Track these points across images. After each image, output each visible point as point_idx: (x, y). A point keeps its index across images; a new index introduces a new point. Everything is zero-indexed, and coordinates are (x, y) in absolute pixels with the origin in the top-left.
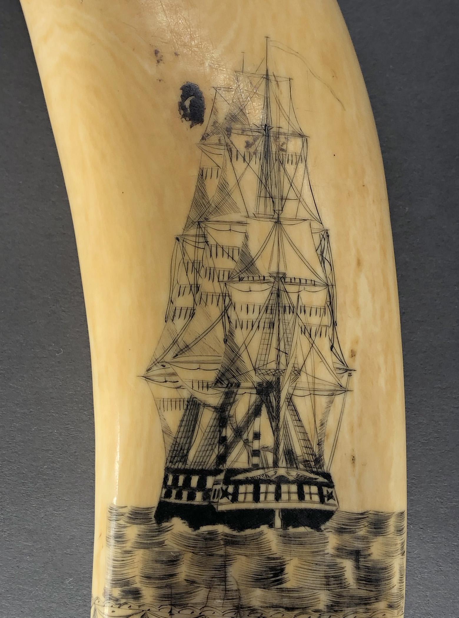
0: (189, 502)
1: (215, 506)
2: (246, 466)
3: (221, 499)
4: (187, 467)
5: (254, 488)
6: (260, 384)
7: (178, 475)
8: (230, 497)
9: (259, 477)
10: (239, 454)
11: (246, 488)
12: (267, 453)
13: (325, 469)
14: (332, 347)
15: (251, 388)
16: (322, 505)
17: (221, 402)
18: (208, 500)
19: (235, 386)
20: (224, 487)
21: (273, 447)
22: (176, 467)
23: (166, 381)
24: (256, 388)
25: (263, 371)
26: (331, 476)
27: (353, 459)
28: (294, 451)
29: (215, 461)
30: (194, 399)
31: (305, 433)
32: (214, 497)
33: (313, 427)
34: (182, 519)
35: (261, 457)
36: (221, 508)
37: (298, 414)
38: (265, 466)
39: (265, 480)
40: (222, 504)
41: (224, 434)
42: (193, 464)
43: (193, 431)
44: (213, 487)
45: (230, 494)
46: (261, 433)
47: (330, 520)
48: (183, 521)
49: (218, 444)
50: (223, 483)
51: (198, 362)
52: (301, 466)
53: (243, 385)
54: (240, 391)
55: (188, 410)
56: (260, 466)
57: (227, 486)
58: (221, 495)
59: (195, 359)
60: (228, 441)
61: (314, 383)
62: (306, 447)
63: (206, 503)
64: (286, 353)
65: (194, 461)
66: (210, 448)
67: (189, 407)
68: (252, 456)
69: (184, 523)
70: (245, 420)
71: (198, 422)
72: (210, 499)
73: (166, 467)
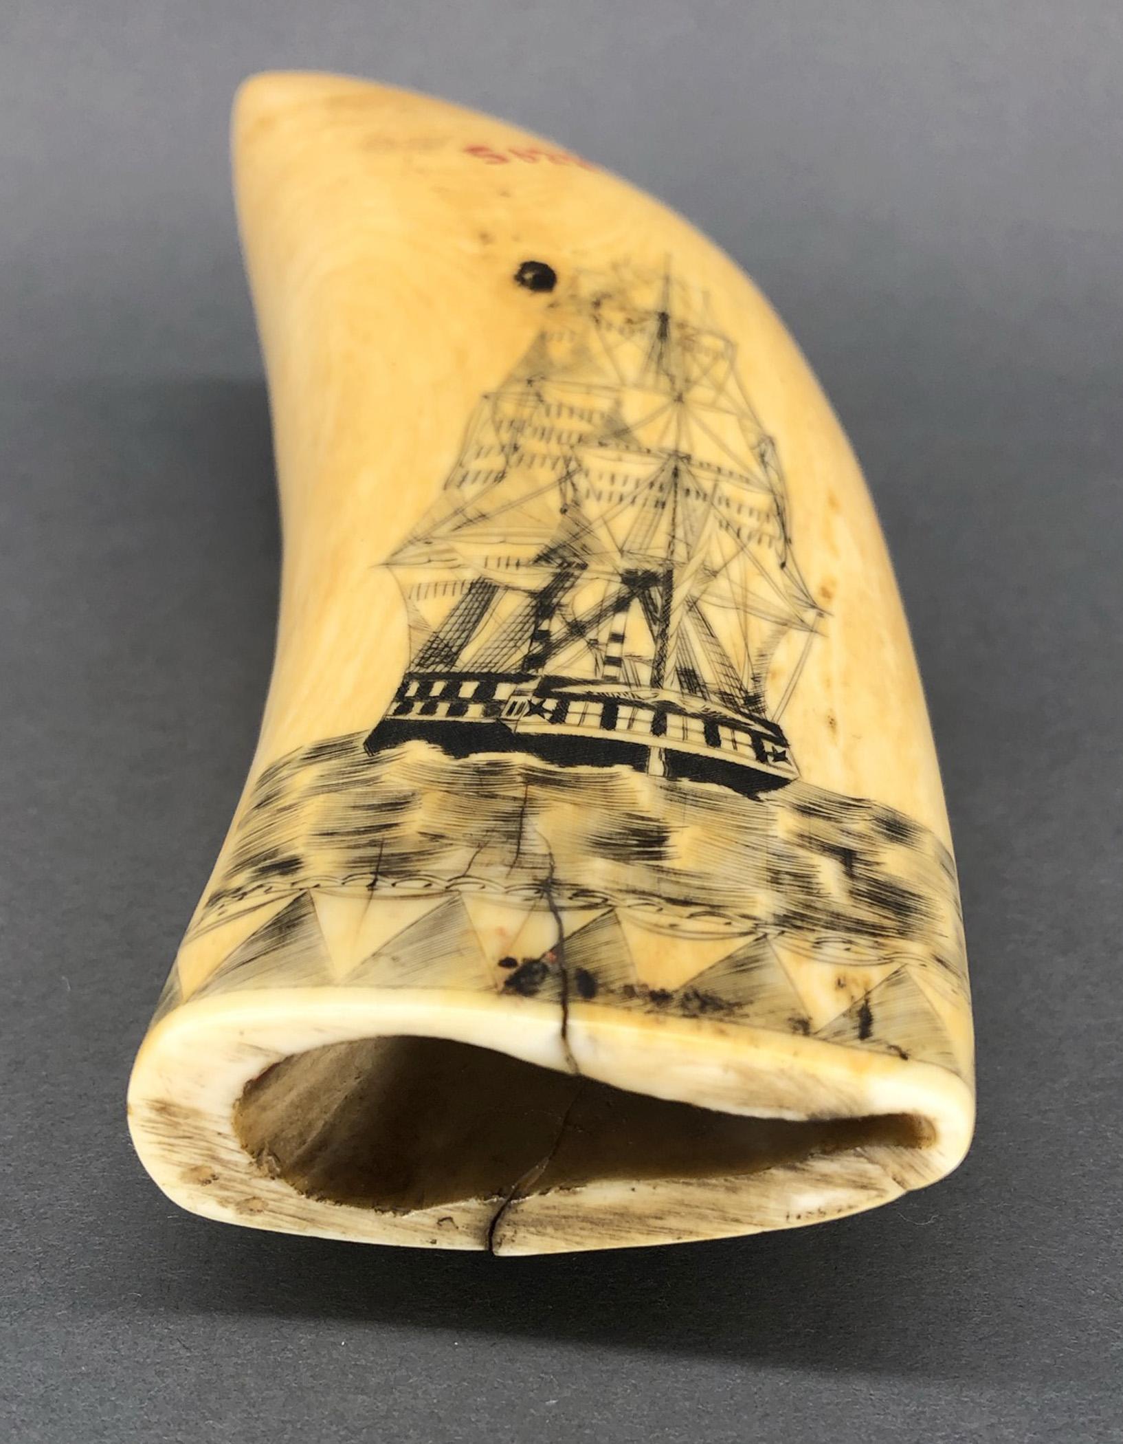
0: (451, 719)
1: (511, 726)
2: (591, 677)
3: (525, 716)
4: (454, 669)
5: (604, 708)
6: (629, 572)
7: (432, 681)
8: (548, 716)
9: (616, 695)
10: (577, 658)
11: (586, 707)
12: (637, 664)
13: (768, 716)
14: (783, 565)
15: (612, 574)
16: (761, 764)
17: (545, 585)
18: (495, 716)
19: (576, 567)
20: (536, 701)
21: (652, 658)
22: (429, 670)
23: (430, 561)
24: (621, 575)
25: (639, 557)
26: (781, 731)
27: (832, 723)
28: (697, 672)
29: (520, 662)
30: (486, 581)
31: (724, 655)
32: (510, 712)
33: (742, 652)
34: (430, 742)
35: (623, 669)
36: (521, 729)
37: (708, 627)
38: (632, 681)
39: (631, 702)
40: (524, 724)
41: (545, 626)
42: (470, 665)
43: (477, 621)
44: (510, 698)
45: (547, 711)
46: (626, 635)
47: (780, 790)
48: (432, 745)
49: (529, 641)
50: (534, 695)
51: (506, 535)
52: (715, 698)
53: (593, 566)
54: (586, 574)
55: (470, 596)
56: (622, 680)
57: (542, 700)
58: (527, 710)
59: (496, 530)
60: (553, 638)
61: (745, 597)
62: (727, 675)
63: (489, 721)
64: (687, 544)
65: (473, 661)
66: (512, 644)
67: (473, 591)
68: (605, 664)
69: (434, 748)
70: (593, 613)
71: (490, 610)
72: (500, 715)
73: (407, 672)
